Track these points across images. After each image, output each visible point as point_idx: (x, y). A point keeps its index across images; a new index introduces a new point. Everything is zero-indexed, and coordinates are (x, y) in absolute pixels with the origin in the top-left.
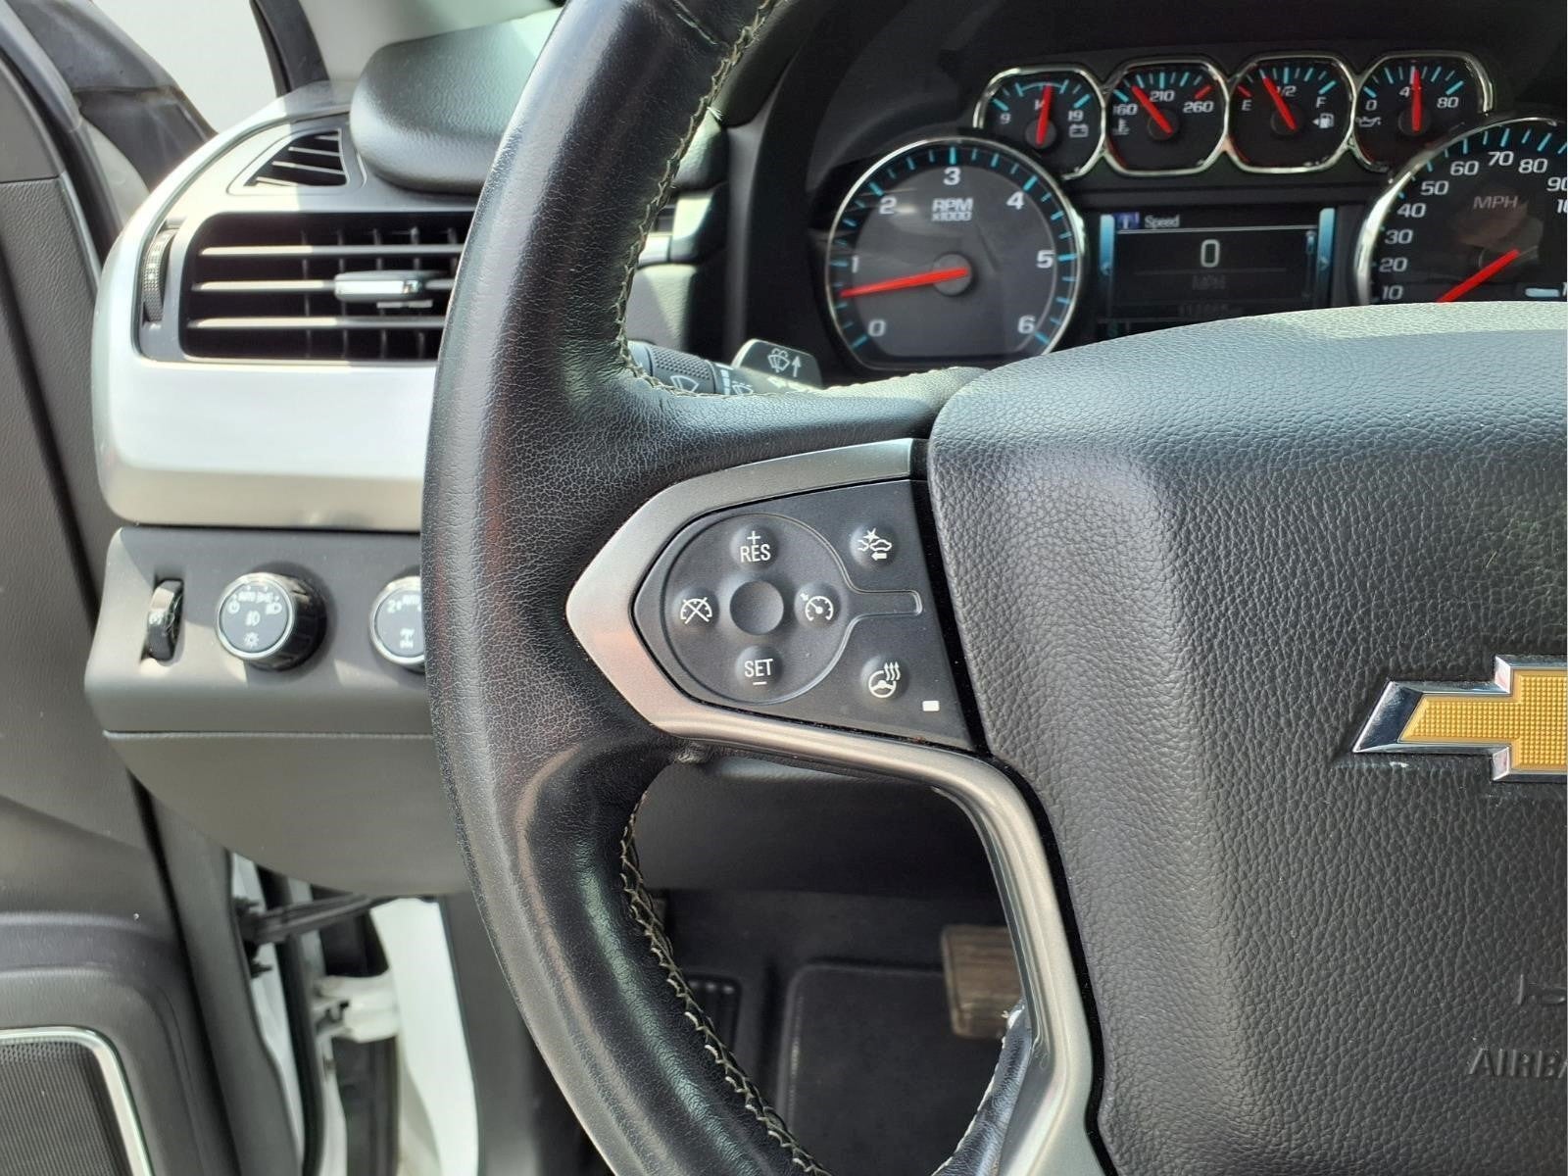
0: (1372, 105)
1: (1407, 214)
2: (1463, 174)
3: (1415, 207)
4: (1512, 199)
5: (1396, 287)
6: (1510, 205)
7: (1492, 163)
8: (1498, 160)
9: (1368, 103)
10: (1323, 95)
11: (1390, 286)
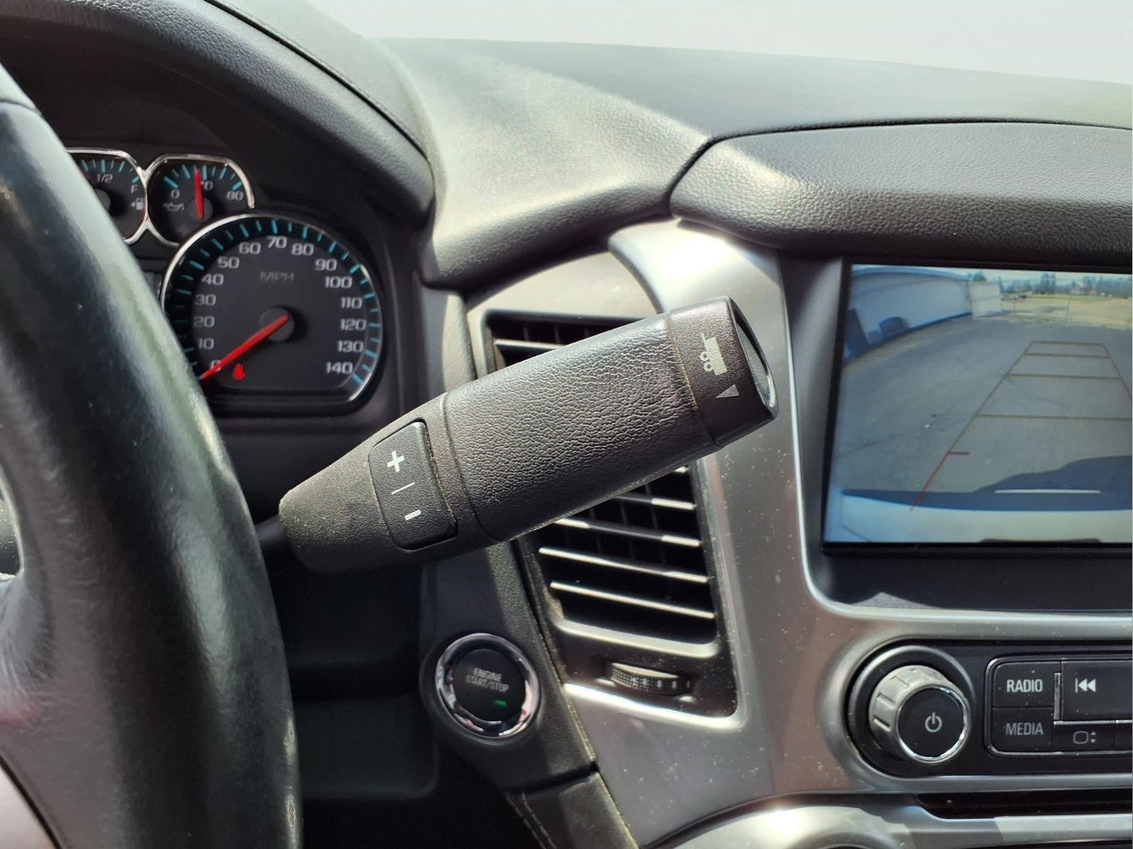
0: (175, 194)
1: (209, 282)
2: (249, 253)
3: (215, 277)
4: (289, 275)
5: (209, 339)
6: (289, 280)
7: (271, 245)
8: (274, 244)
9: (173, 192)
10: (135, 184)
11: (204, 338)
